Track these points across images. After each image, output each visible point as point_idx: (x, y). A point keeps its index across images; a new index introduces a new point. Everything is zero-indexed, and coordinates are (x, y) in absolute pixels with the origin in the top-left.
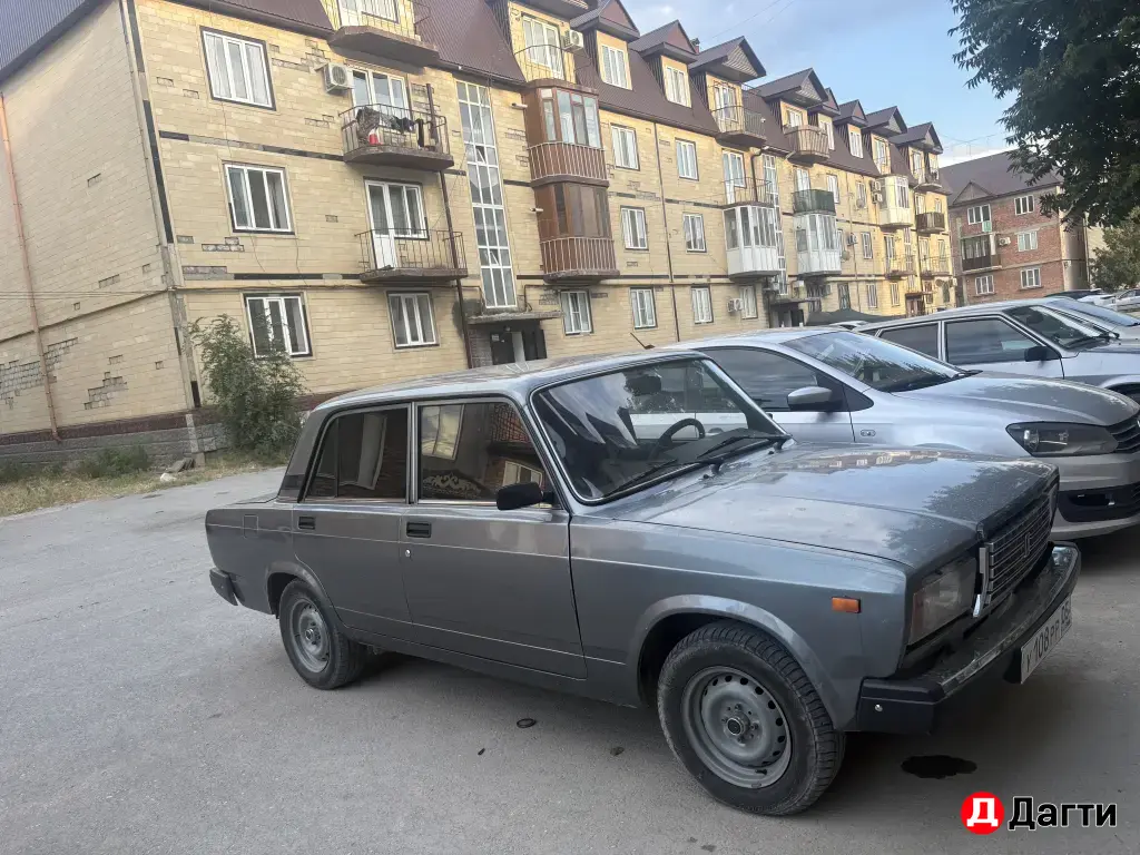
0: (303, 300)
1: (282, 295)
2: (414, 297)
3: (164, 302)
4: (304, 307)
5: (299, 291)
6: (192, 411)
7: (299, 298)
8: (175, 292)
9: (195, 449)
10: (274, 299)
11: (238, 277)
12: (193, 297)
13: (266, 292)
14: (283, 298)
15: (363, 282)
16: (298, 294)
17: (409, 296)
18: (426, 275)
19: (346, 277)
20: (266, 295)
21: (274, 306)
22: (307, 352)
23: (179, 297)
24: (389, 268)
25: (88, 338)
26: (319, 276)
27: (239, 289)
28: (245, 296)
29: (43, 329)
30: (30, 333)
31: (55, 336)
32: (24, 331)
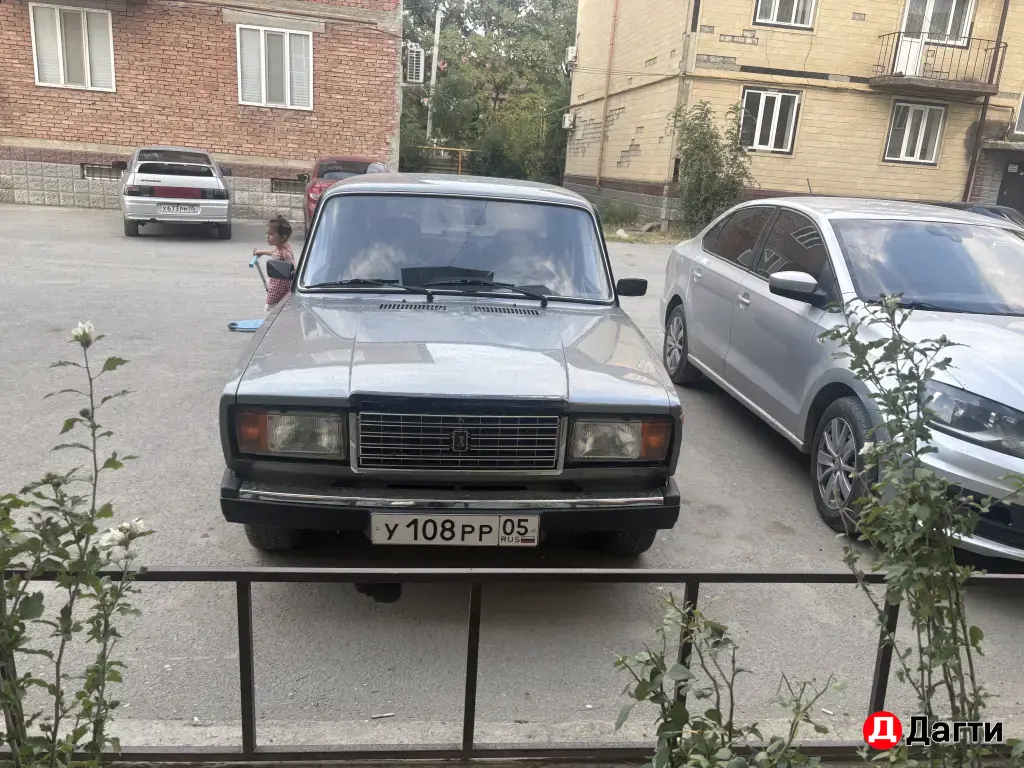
0: (800, 99)
1: (780, 91)
2: (926, 109)
3: (675, 85)
4: (799, 105)
5: (798, 89)
6: (669, 184)
7: (797, 96)
8: (685, 77)
9: (663, 217)
10: (771, 94)
11: (745, 69)
12: (697, 84)
13: (766, 86)
14: (781, 95)
15: (871, 87)
16: (797, 92)
17: (920, 107)
18: (941, 86)
19: (853, 79)
20: (765, 90)
21: (770, 101)
22: (788, 150)
23: (687, 82)
24: (900, 75)
25: (630, 109)
26: (824, 76)
27: (741, 81)
28: (745, 88)
29: (610, 97)
30: (603, 98)
31: (614, 103)
32: (600, 96)
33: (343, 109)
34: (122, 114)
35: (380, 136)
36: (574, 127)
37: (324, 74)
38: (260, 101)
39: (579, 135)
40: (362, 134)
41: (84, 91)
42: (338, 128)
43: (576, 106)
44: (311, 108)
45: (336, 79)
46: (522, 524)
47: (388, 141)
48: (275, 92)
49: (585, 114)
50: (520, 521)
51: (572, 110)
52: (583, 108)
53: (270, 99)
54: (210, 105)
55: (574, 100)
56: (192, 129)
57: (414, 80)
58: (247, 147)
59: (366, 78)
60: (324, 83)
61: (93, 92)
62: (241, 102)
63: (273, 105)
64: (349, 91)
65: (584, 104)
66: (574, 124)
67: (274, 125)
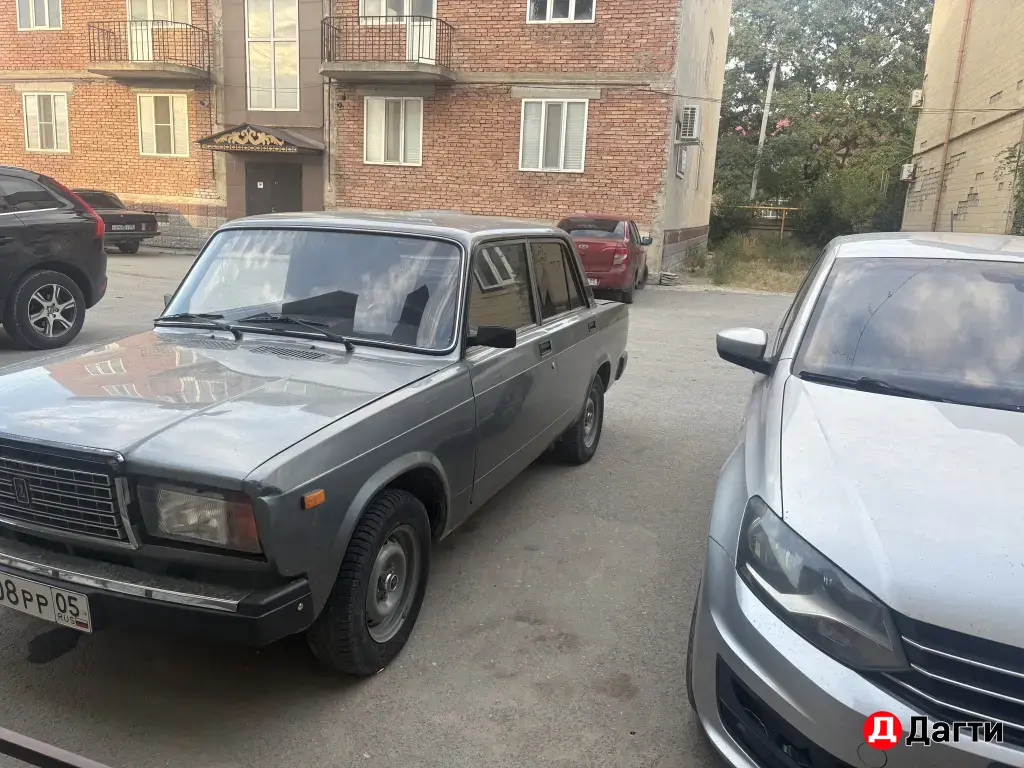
25: (971, 152)
29: (951, 141)
30: (943, 144)
31: (956, 148)
32: (941, 142)
33: (612, 169)
34: (425, 185)
35: (647, 194)
36: (914, 178)
37: (596, 137)
38: (537, 166)
39: (918, 187)
40: (628, 193)
41: (398, 167)
42: (606, 189)
43: (919, 154)
44: (582, 170)
45: (608, 141)
46: (73, 602)
47: (655, 199)
48: (551, 158)
49: (926, 163)
50: (70, 598)
51: (914, 161)
52: (925, 156)
53: (546, 164)
54: (494, 173)
55: (917, 149)
56: (478, 196)
57: (687, 137)
58: (522, 209)
59: (637, 138)
60: (596, 146)
61: (404, 167)
62: (521, 169)
63: (548, 170)
64: (619, 152)
65: (925, 152)
66: (913, 175)
67: (547, 188)
